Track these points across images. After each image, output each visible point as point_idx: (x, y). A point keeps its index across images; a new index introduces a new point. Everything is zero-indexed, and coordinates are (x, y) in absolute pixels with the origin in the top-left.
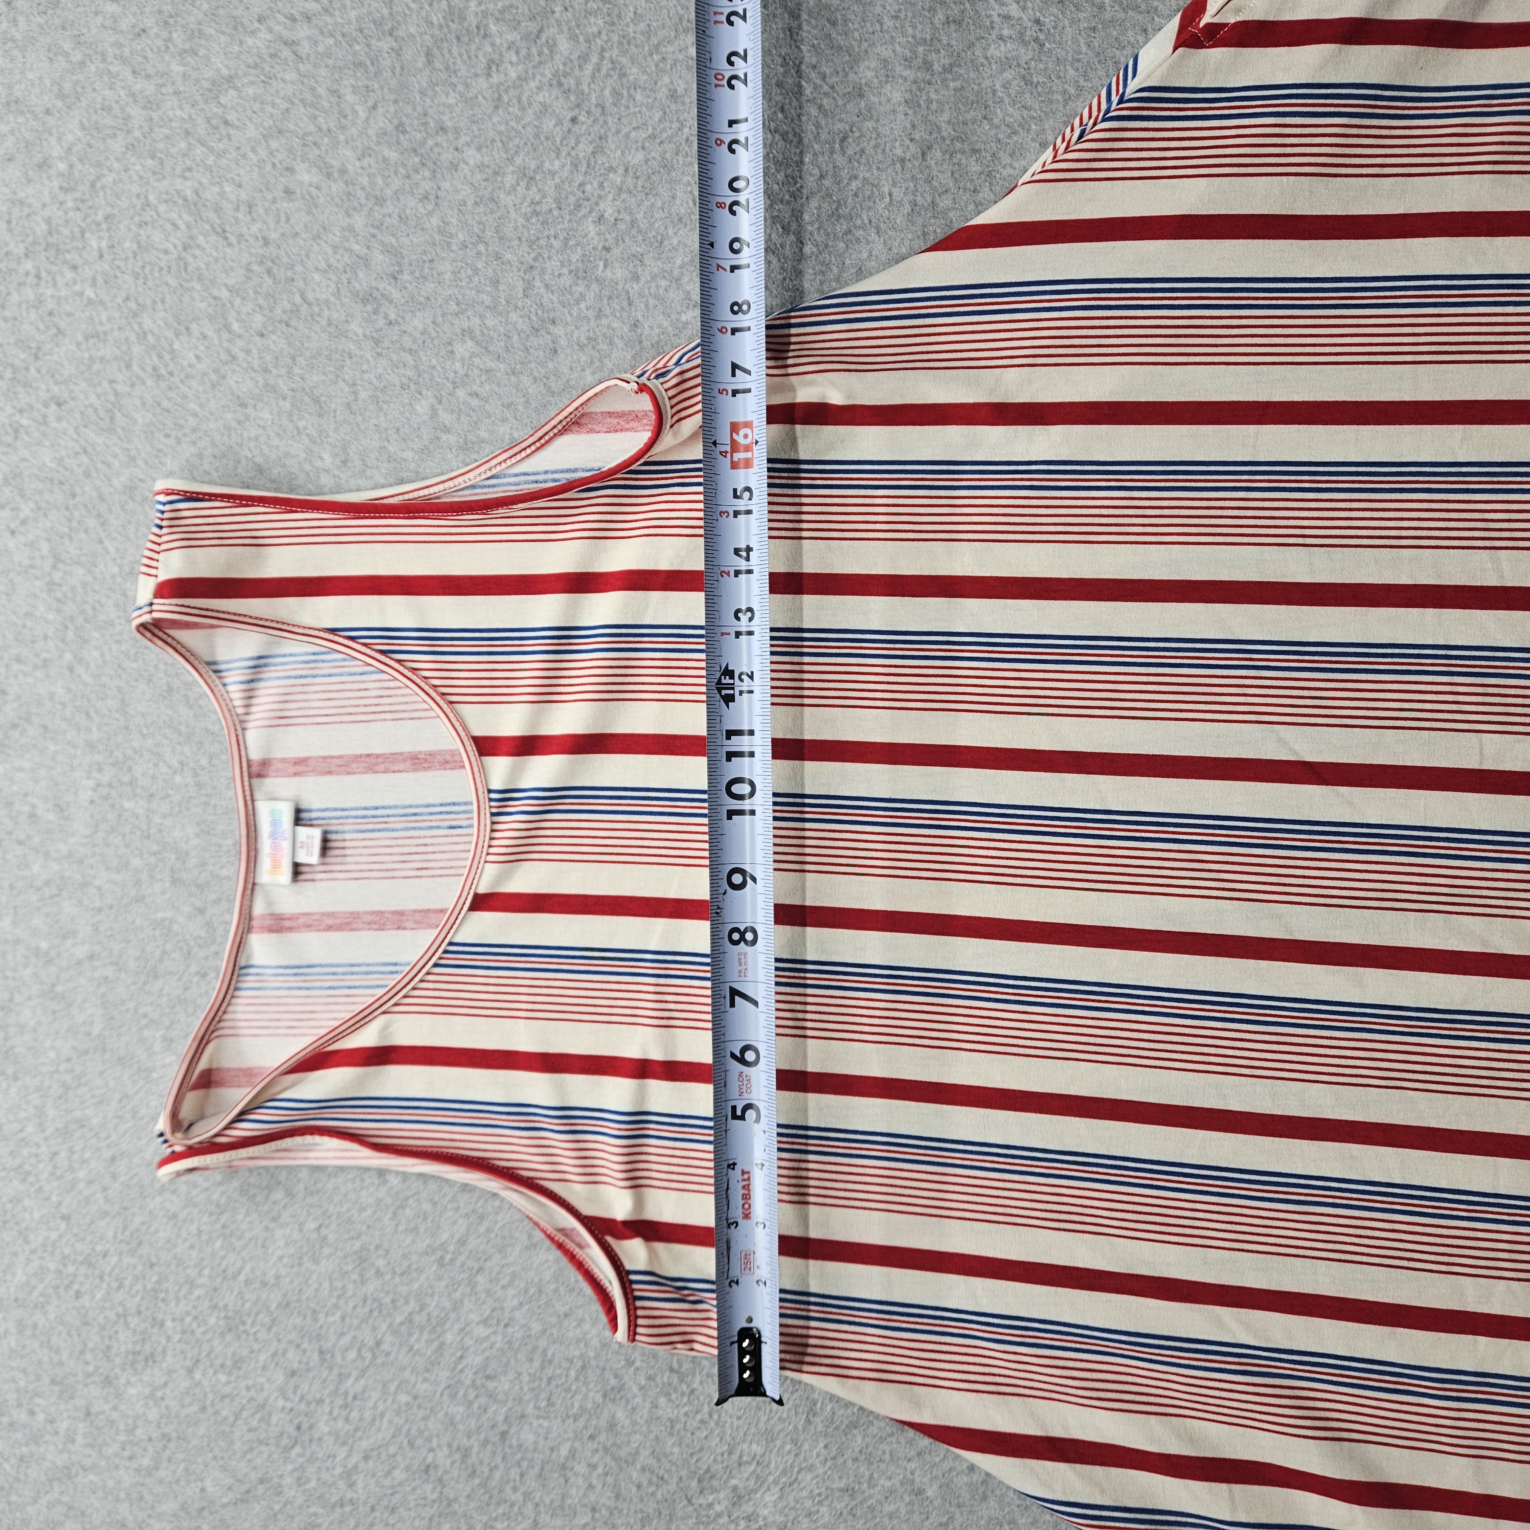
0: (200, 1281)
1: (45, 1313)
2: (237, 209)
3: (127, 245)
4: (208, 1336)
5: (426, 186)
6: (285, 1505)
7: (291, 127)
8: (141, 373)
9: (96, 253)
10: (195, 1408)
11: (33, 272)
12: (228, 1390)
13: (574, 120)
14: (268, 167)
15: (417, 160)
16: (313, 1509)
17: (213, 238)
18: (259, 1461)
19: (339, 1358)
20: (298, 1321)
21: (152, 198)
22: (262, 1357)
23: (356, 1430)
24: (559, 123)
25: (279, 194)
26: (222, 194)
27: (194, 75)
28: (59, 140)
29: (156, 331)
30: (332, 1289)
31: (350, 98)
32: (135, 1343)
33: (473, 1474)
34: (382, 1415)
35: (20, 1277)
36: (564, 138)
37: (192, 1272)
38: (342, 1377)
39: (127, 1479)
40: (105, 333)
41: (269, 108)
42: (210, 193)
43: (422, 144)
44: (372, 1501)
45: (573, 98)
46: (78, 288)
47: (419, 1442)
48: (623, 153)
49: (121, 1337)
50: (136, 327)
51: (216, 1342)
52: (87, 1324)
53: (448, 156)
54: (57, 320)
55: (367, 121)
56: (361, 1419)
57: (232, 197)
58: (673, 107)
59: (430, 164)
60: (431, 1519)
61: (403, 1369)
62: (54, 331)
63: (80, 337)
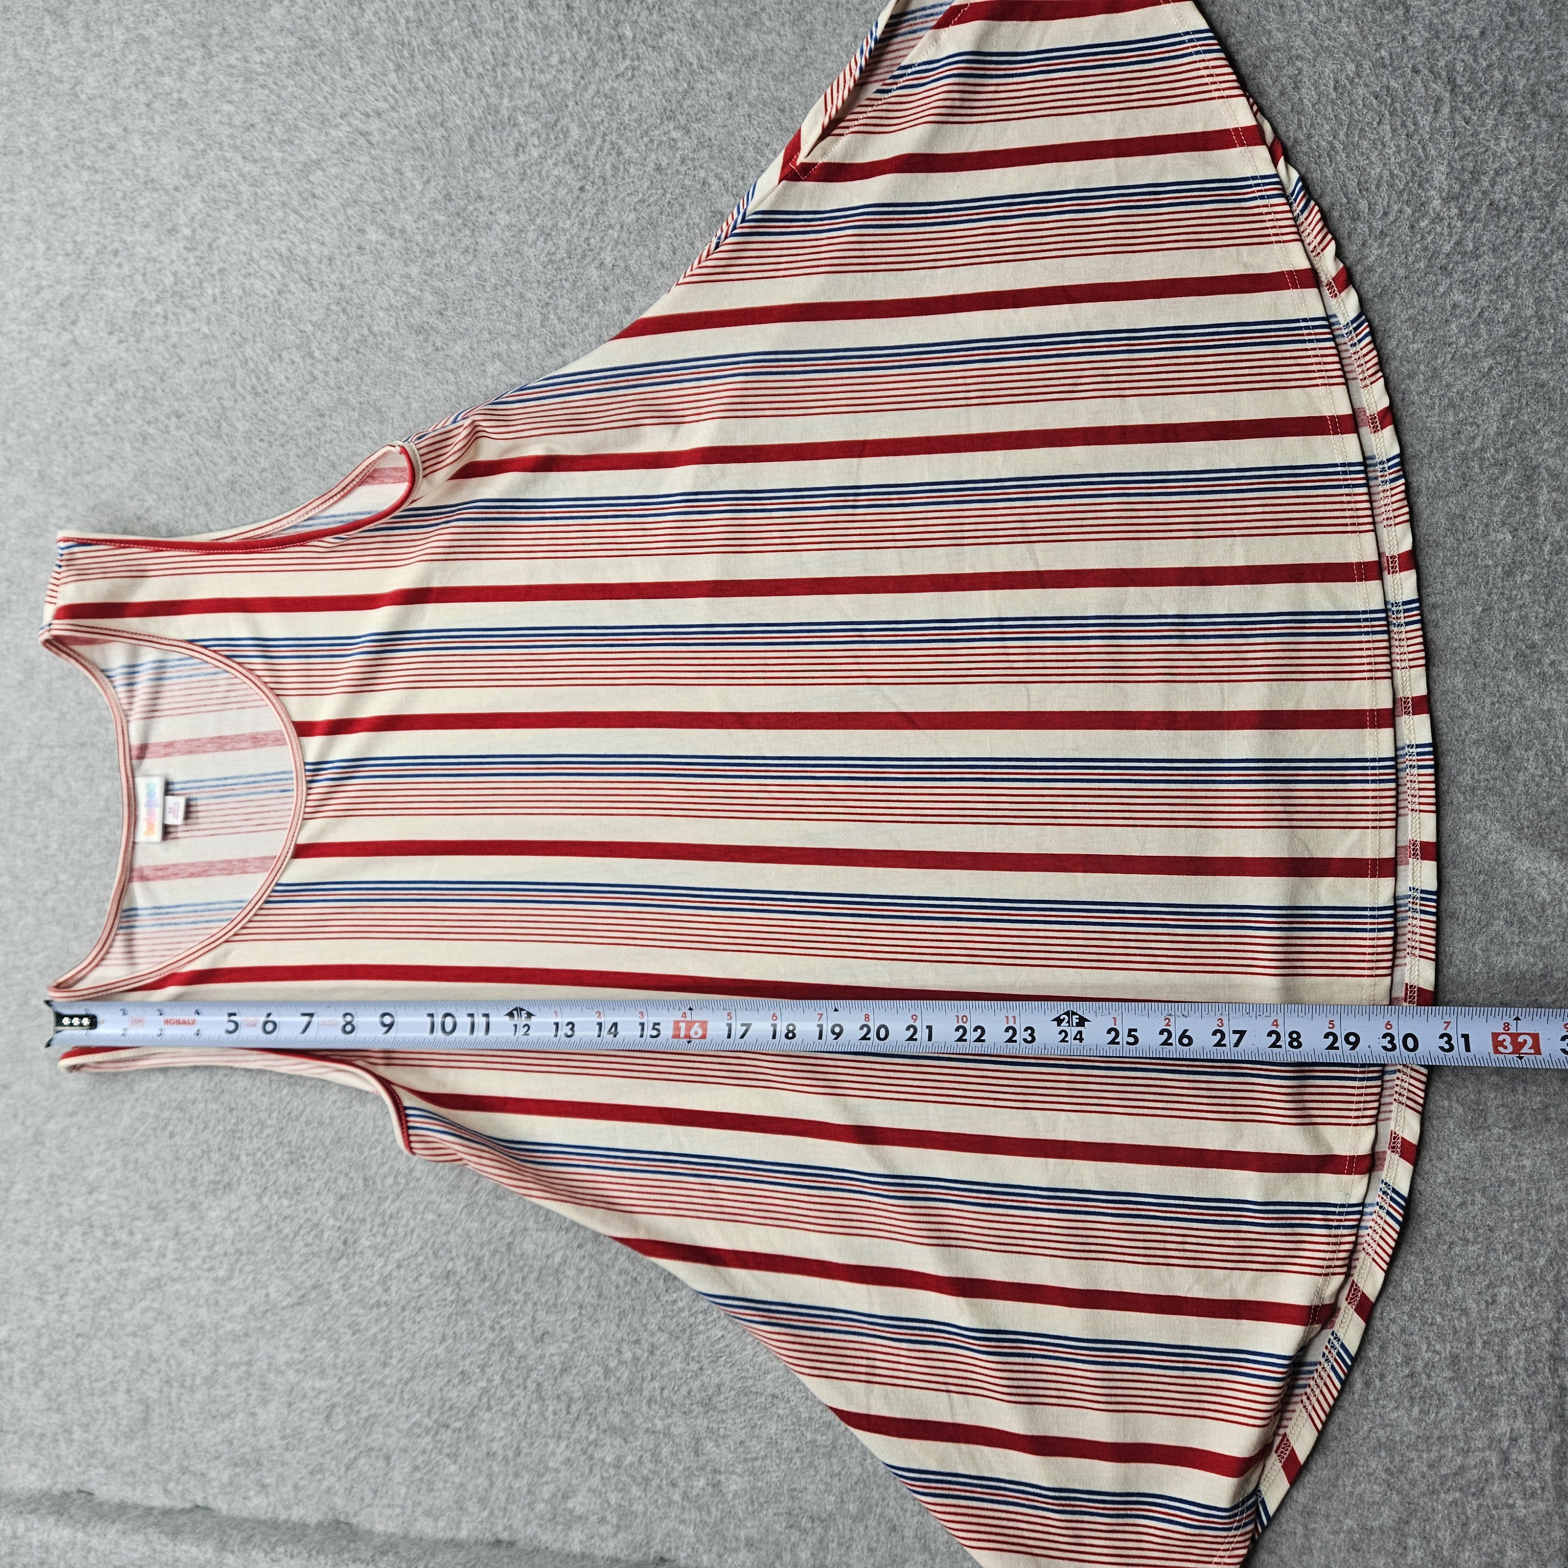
0: (269, 1122)
1: (145, 1150)
3: (235, 291)
4: (275, 1168)
5: (467, 241)
6: (333, 1307)
7: (364, 197)
9: (211, 299)
10: (263, 1227)
11: (162, 313)
12: (289, 1212)
13: (582, 189)
14: (345, 229)
15: (460, 221)
16: (354, 1311)
17: (301, 284)
18: (312, 1271)
19: (379, 1186)
20: (347, 1154)
21: (255, 255)
22: (318, 1184)
23: (392, 1243)
24: (570, 191)
25: (353, 249)
26: (309, 251)
30: (376, 1127)
31: (409, 174)
32: (216, 1174)
33: (484, 1279)
34: (412, 1231)
35: (126, 1121)
36: (574, 203)
37: (264, 1115)
38: (381, 1200)
39: (206, 1287)
40: (216, 360)
41: (347, 184)
42: (301, 250)
43: (464, 209)
44: (403, 1303)
45: (581, 172)
46: (196, 325)
47: (442, 1253)
48: (620, 214)
49: (206, 1169)
50: (240, 355)
51: (280, 1173)
52: (177, 1159)
53: (483, 219)
54: (178, 351)
55: (422, 192)
56: (396, 1234)
57: (317, 253)
58: (659, 177)
59: (470, 225)
60: (449, 1317)
61: (430, 1192)
62: (177, 359)
63: (196, 364)
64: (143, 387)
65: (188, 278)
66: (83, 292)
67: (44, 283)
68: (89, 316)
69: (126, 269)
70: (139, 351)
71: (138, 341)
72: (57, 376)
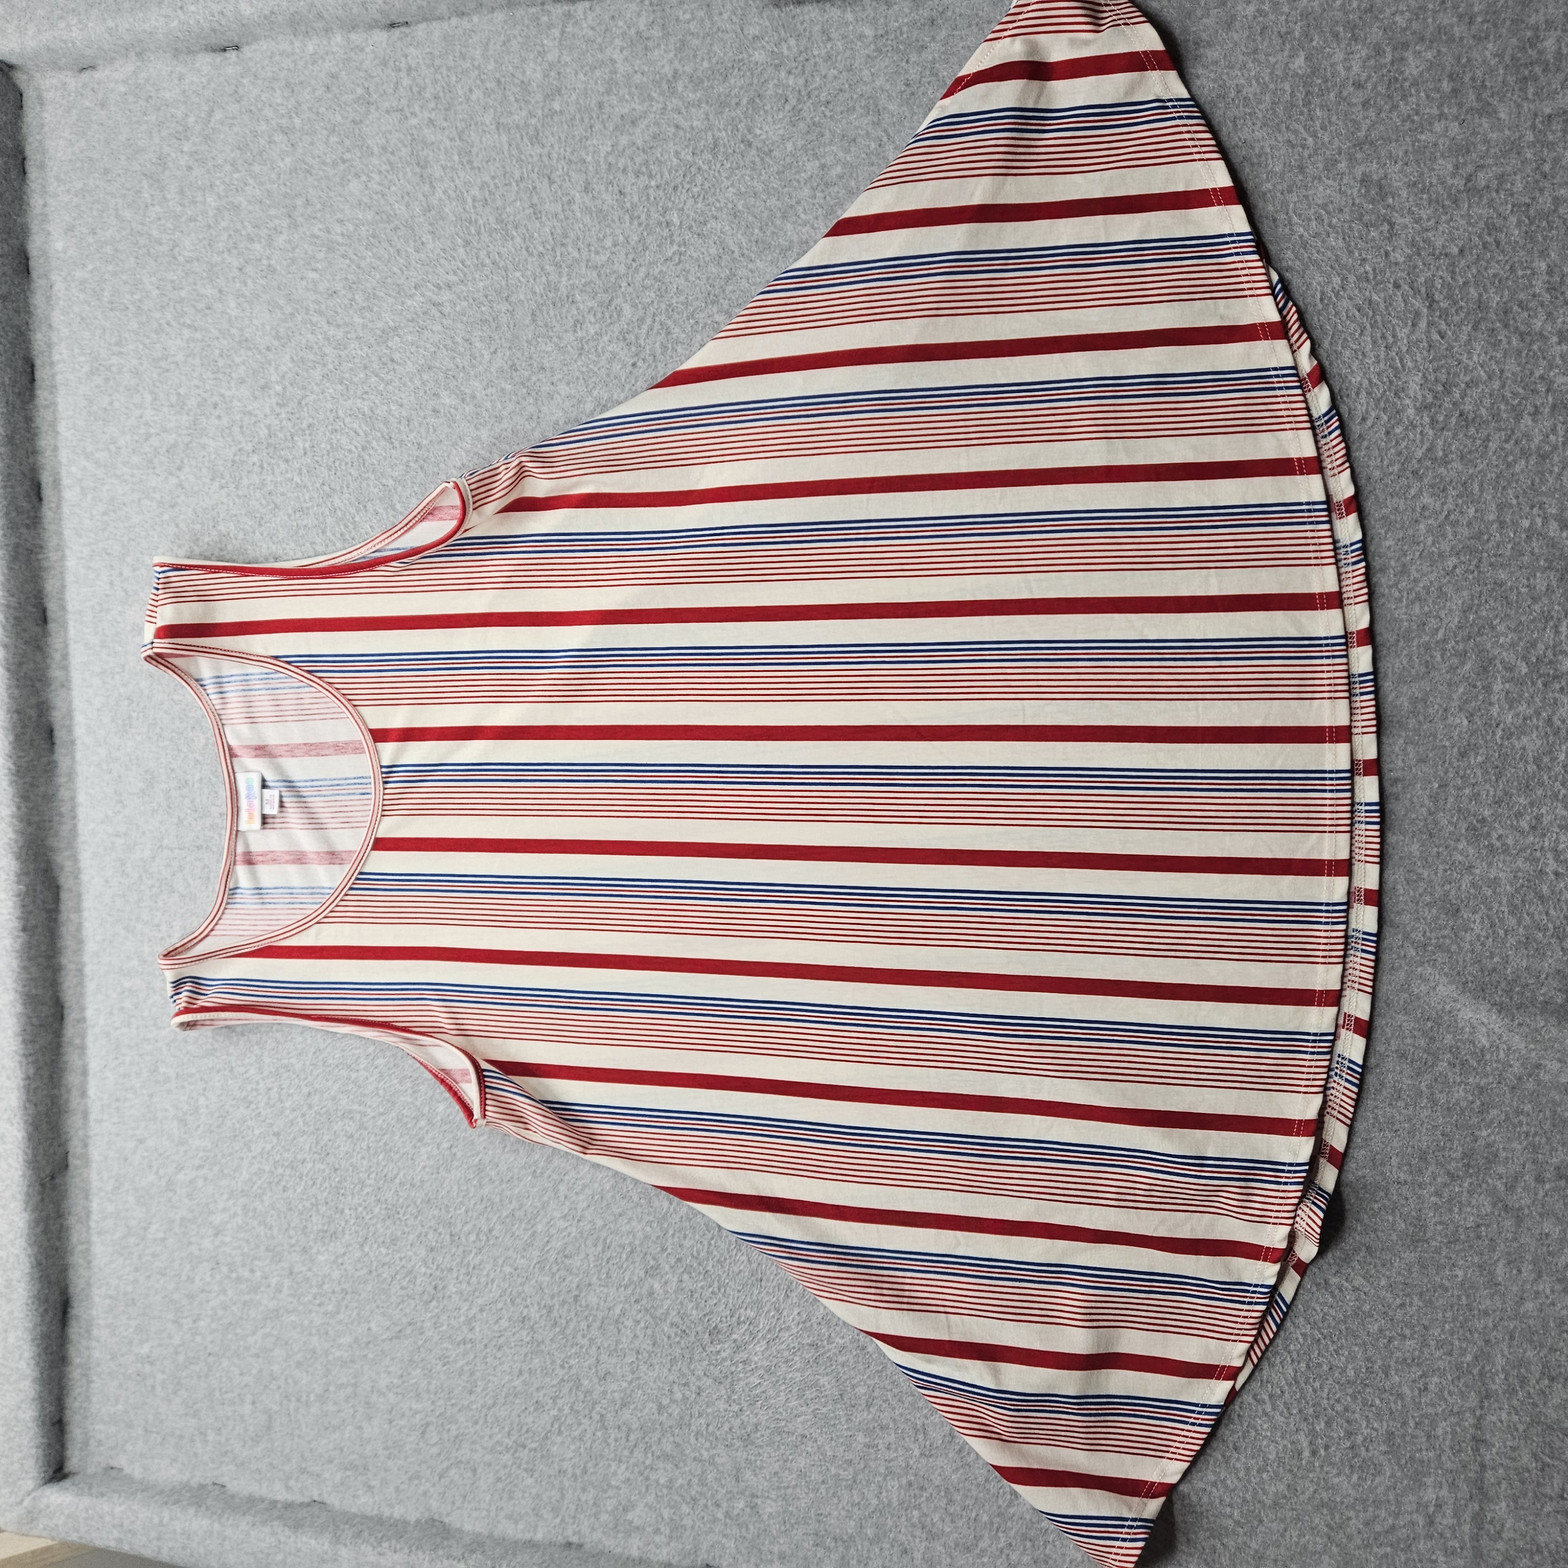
0: (368, 1182)
3: (323, 445)
4: (374, 1221)
5: (531, 409)
6: (425, 1341)
7: (438, 364)
10: (364, 1271)
12: (387, 1259)
13: (634, 365)
14: (421, 393)
15: (525, 391)
16: (444, 1345)
17: (383, 443)
18: (408, 1310)
19: (463, 1240)
20: (436, 1213)
21: (341, 413)
22: (411, 1237)
23: (476, 1290)
24: (624, 366)
25: (429, 412)
26: (389, 412)
27: (370, 325)
28: (276, 369)
31: (478, 345)
37: (363, 1176)
38: (466, 1253)
41: (422, 351)
42: (381, 410)
43: (528, 380)
44: (485, 1341)
45: (633, 349)
46: (289, 476)
51: (379, 1226)
53: (545, 389)
54: (274, 498)
55: (490, 361)
56: (479, 1283)
57: (396, 414)
59: (534, 394)
63: (291, 511)
64: (244, 530)
65: (280, 431)
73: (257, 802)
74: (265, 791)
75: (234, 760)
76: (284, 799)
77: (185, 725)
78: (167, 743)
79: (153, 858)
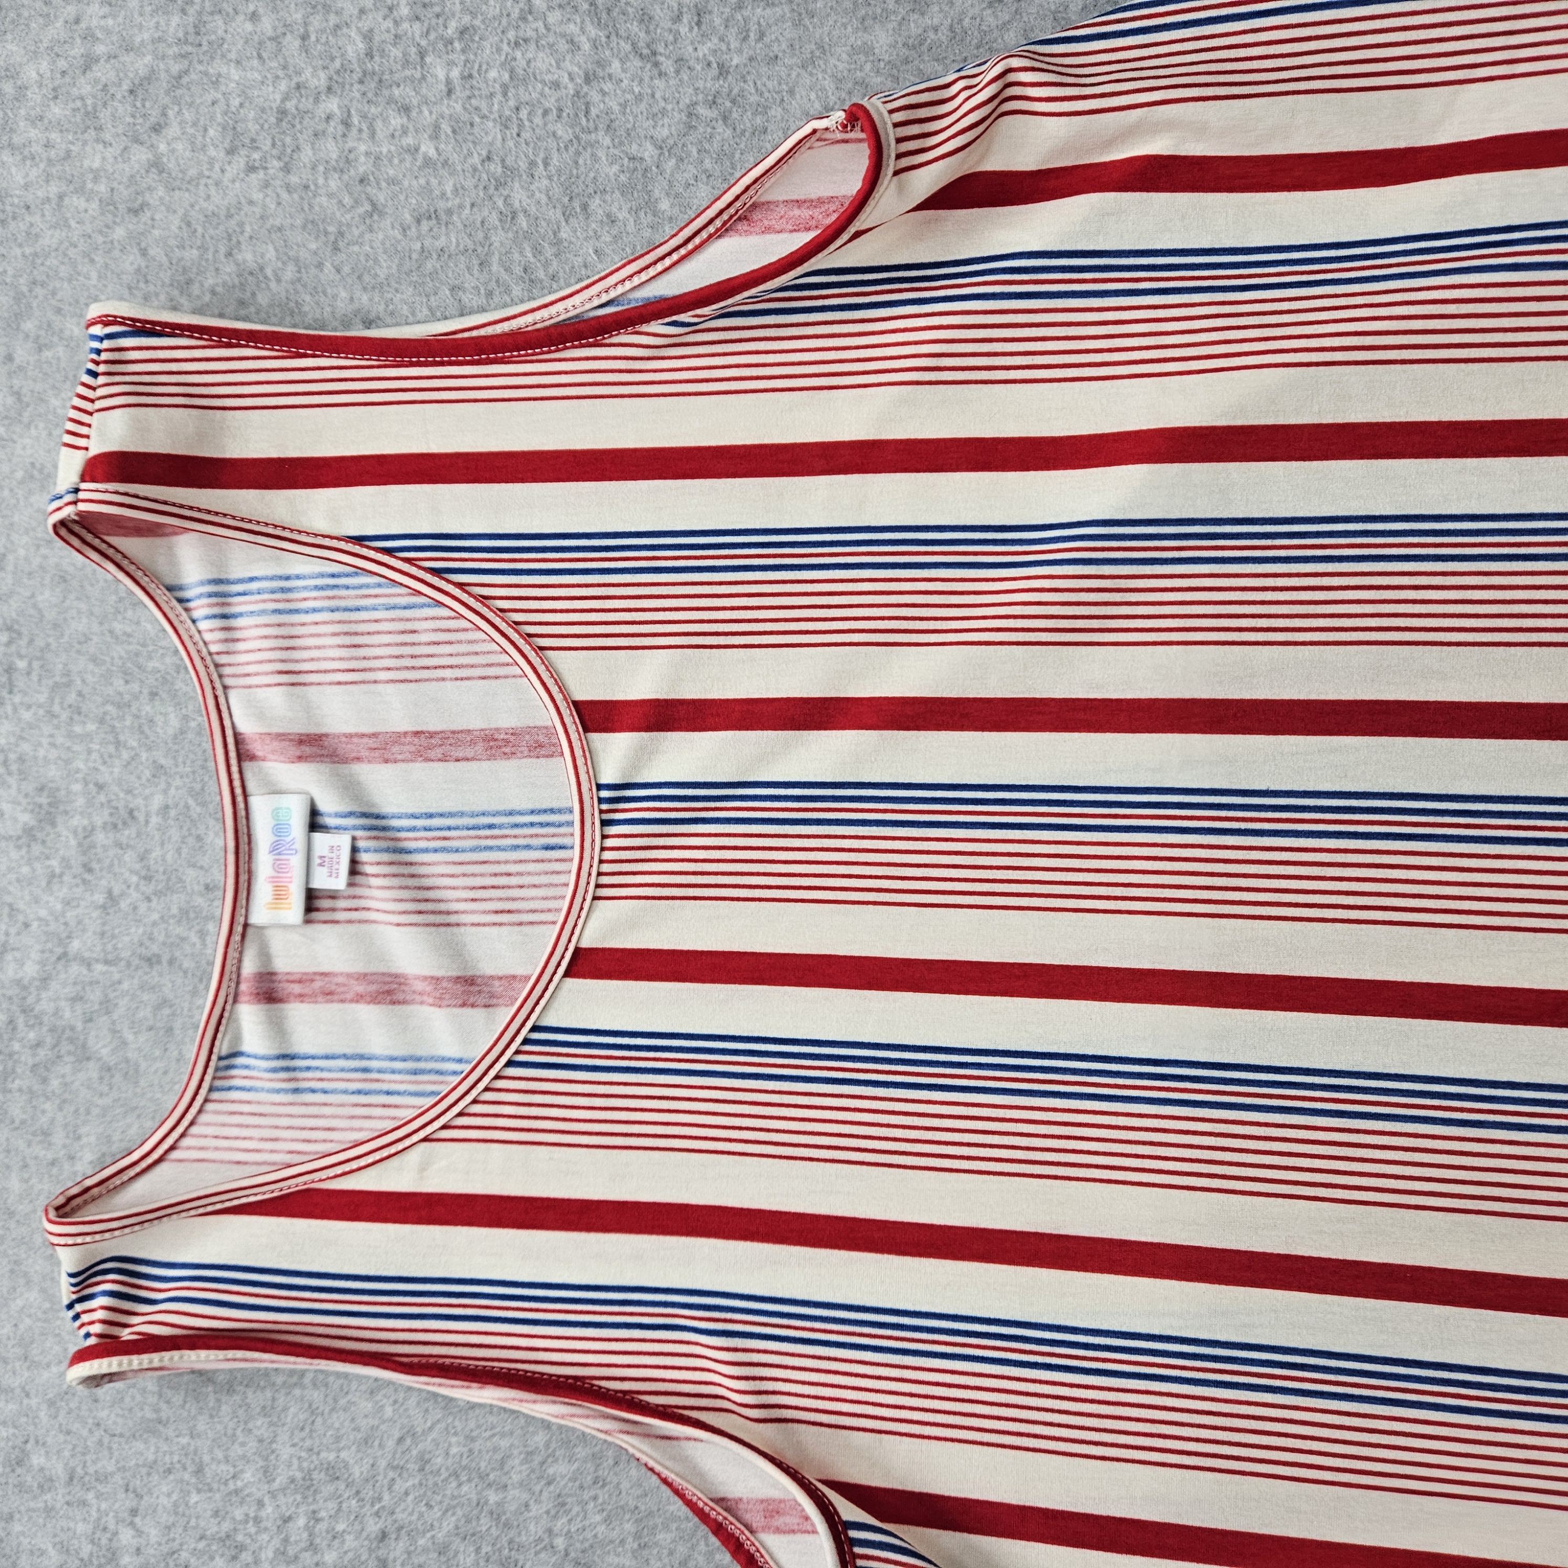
2: (678, 18)
3: (493, 74)
8: (505, 276)
9: (442, 87)
29: (533, 210)
40: (449, 212)
46: (409, 140)
50: (500, 203)
54: (372, 190)
62: (367, 207)
63: (408, 217)
64: (297, 261)
65: (395, 45)
66: (176, 68)
67: (100, 49)
68: (188, 115)
69: (267, 25)
70: (289, 188)
71: (287, 169)
72: (119, 233)
73: (296, 863)
74: (317, 836)
75: (247, 765)
76: (363, 857)
77: (135, 687)
78: (91, 727)
79: (45, 980)
